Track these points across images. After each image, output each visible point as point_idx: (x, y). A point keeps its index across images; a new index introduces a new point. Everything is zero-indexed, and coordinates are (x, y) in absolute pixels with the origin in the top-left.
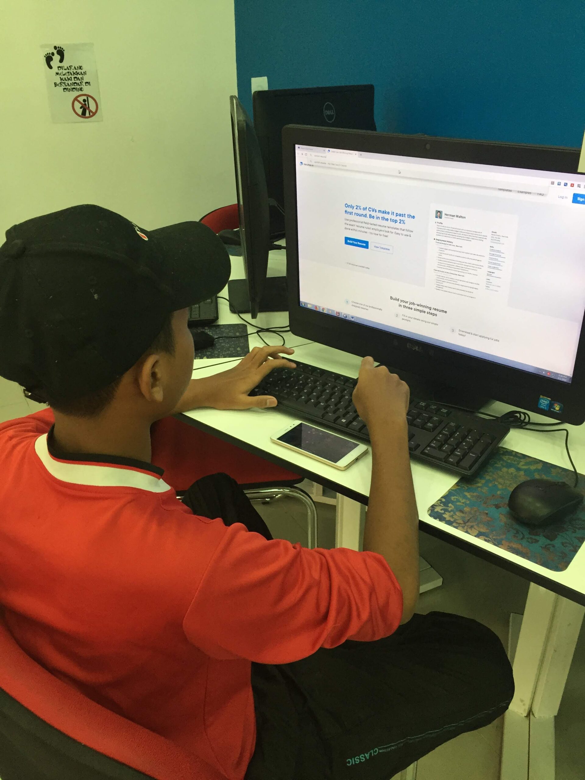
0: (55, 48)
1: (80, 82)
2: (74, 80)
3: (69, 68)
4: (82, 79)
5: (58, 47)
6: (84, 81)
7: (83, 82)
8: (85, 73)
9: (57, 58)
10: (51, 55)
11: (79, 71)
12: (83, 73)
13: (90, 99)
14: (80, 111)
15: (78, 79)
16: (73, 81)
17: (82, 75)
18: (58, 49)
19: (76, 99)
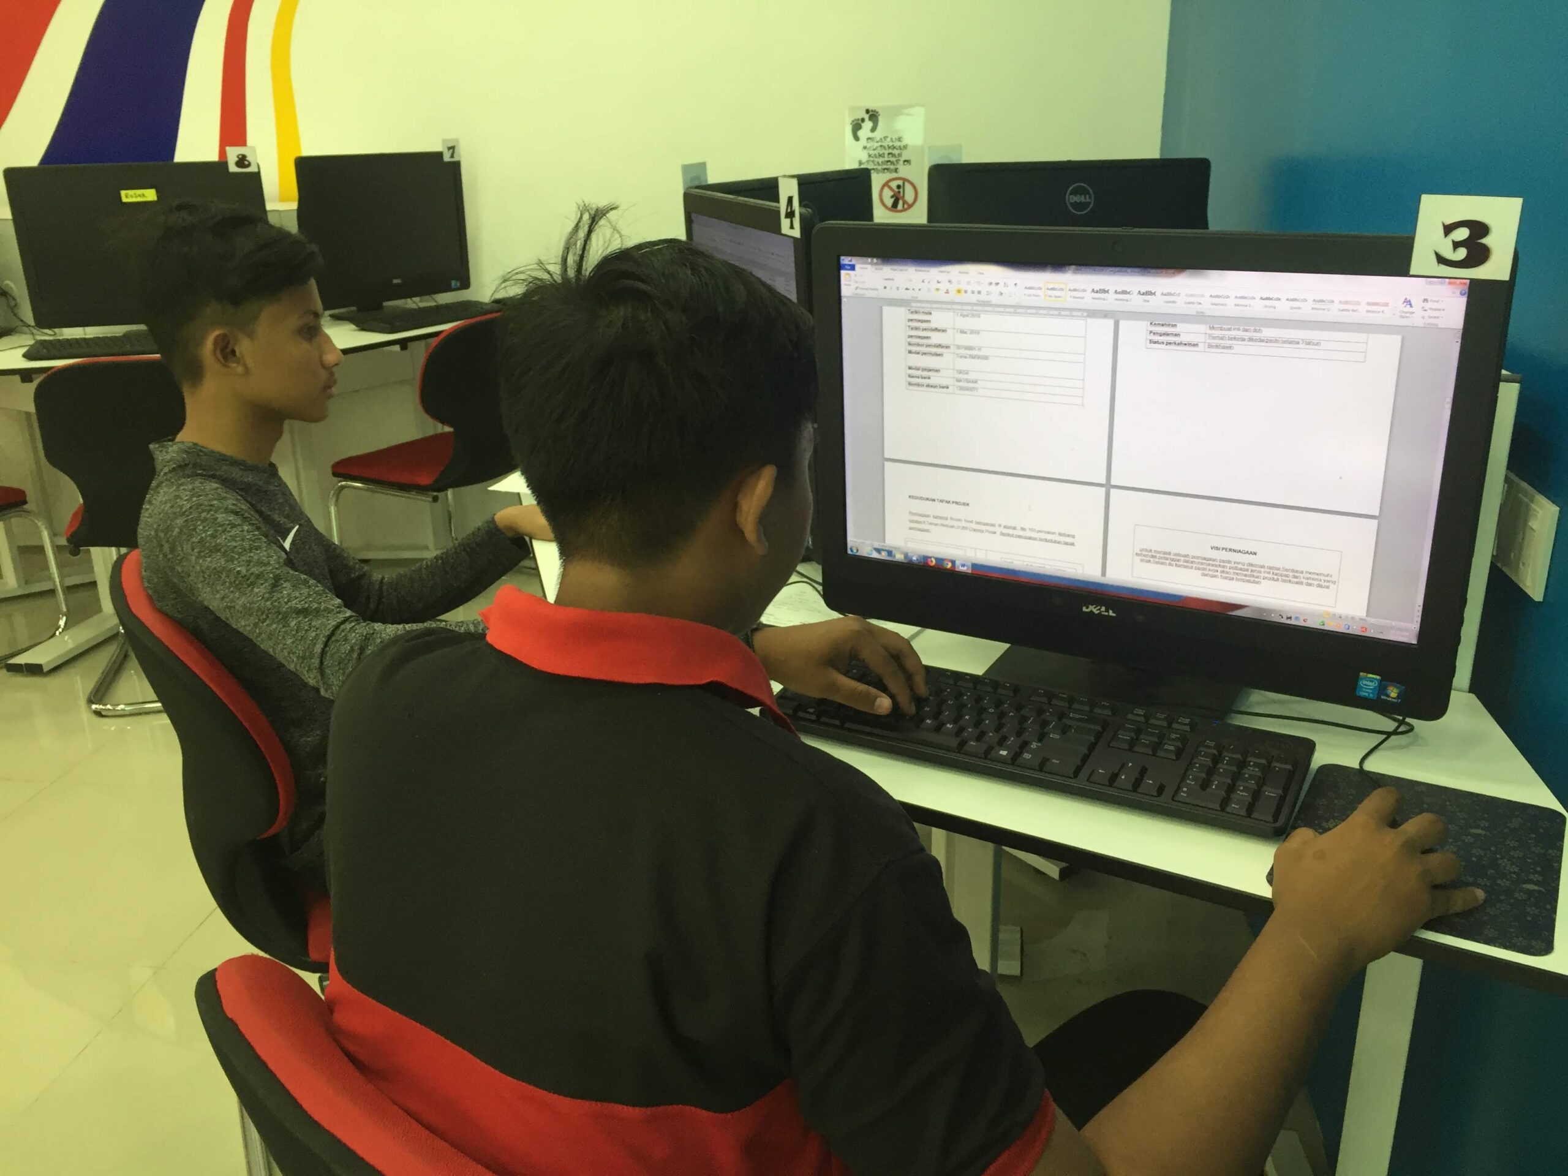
0: (867, 111)
1: (896, 161)
2: (888, 157)
3: (883, 140)
4: (900, 155)
5: (872, 111)
6: (904, 158)
7: (899, 160)
8: (905, 147)
9: (868, 125)
10: (860, 122)
11: (897, 144)
12: (902, 147)
13: (908, 187)
14: (889, 202)
15: (893, 155)
16: (887, 159)
17: (901, 149)
18: (871, 113)
19: (886, 184)
